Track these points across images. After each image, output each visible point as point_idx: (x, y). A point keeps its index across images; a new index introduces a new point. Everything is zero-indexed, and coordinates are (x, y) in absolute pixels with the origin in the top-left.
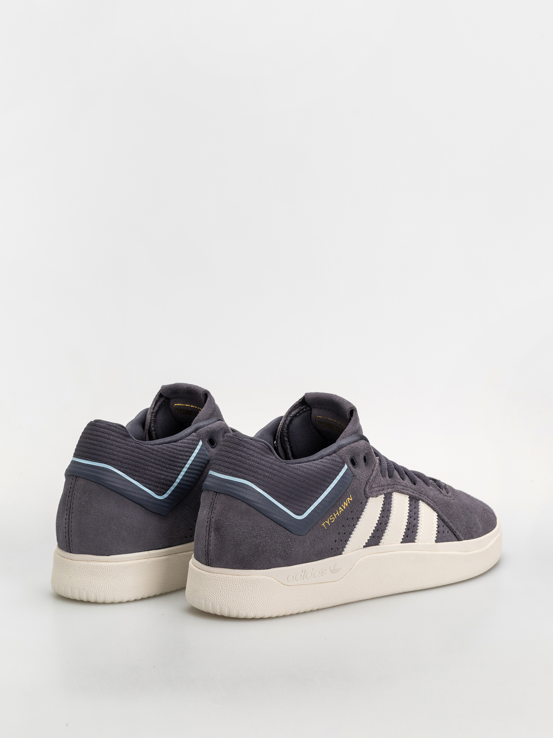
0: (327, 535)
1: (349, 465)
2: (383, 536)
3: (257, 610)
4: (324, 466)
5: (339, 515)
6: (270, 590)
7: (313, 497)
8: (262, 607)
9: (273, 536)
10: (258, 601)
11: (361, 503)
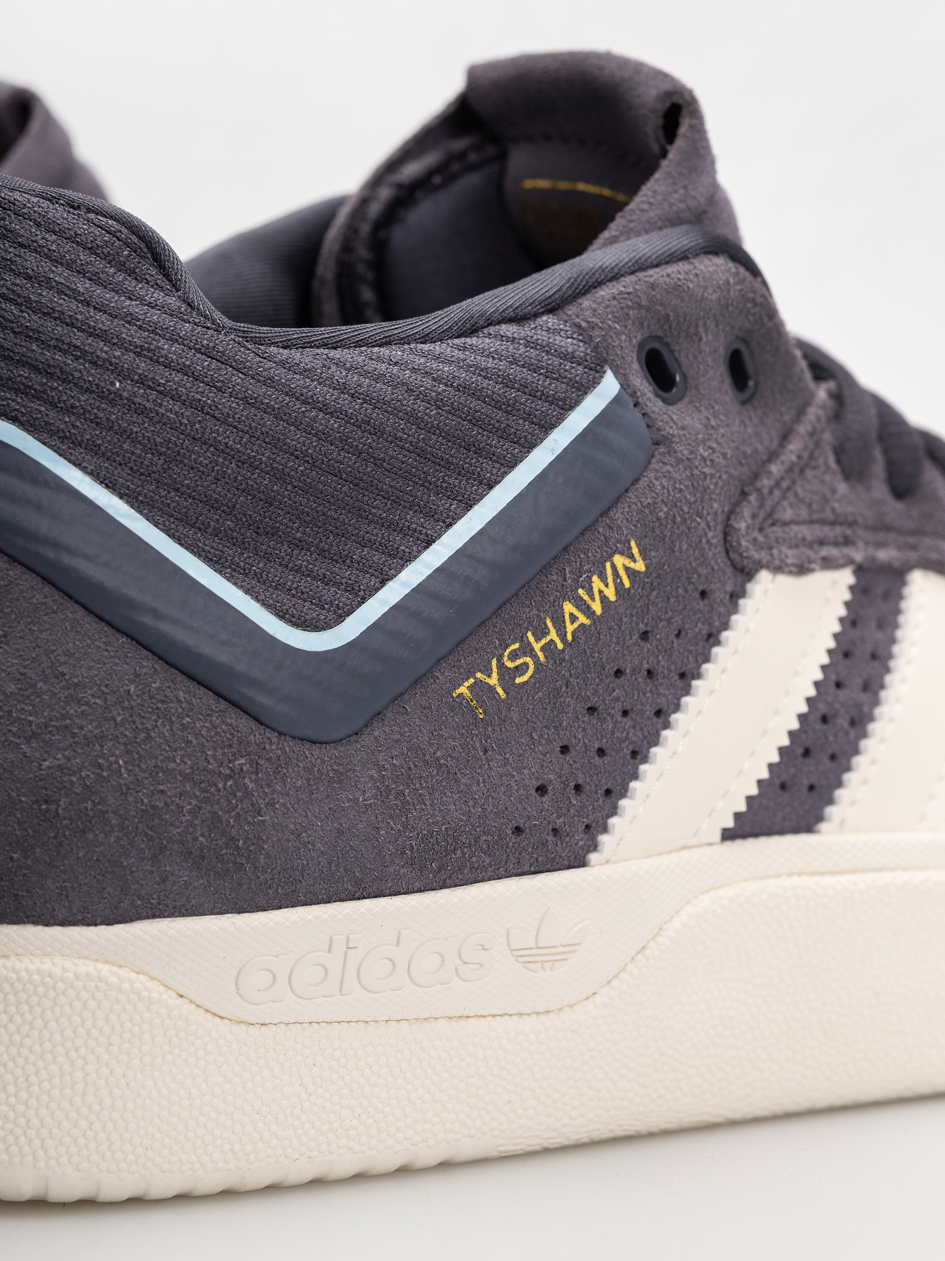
0: (485, 752)
1: (631, 378)
2: (839, 784)
3: (52, 1152)
4: (483, 372)
5: (560, 646)
6: (126, 1046)
7: (403, 531)
8: (81, 1141)
9: (142, 735)
10: (54, 1105)
11: (703, 594)
